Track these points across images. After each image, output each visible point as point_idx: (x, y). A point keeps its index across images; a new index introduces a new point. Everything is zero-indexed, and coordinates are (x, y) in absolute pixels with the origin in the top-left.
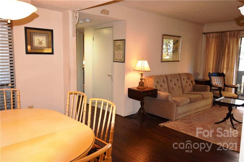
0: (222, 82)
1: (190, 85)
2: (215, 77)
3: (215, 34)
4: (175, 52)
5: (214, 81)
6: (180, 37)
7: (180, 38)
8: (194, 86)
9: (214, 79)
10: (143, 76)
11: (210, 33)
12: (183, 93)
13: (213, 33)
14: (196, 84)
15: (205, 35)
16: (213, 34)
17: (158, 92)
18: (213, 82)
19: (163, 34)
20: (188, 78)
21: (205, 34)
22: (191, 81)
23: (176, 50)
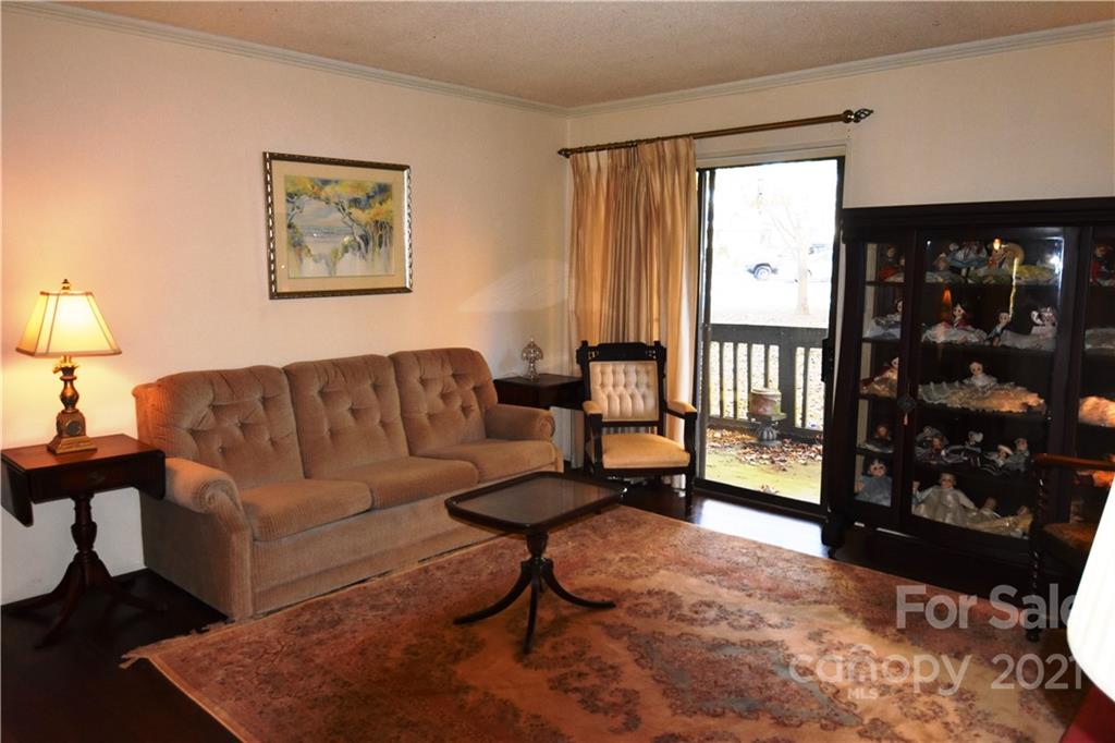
0: (648, 386)
1: (465, 410)
2: (609, 366)
3: (604, 153)
4: (371, 244)
5: (603, 385)
6: (402, 168)
7: (400, 172)
8: (487, 415)
9: (603, 373)
10: (75, 382)
11: (588, 149)
12: (411, 453)
13: (599, 148)
14: (500, 401)
15: (568, 160)
16: (598, 156)
17: (169, 462)
18: (598, 387)
19: (265, 154)
20: (454, 376)
21: (568, 156)
22: (475, 389)
23: (381, 236)
